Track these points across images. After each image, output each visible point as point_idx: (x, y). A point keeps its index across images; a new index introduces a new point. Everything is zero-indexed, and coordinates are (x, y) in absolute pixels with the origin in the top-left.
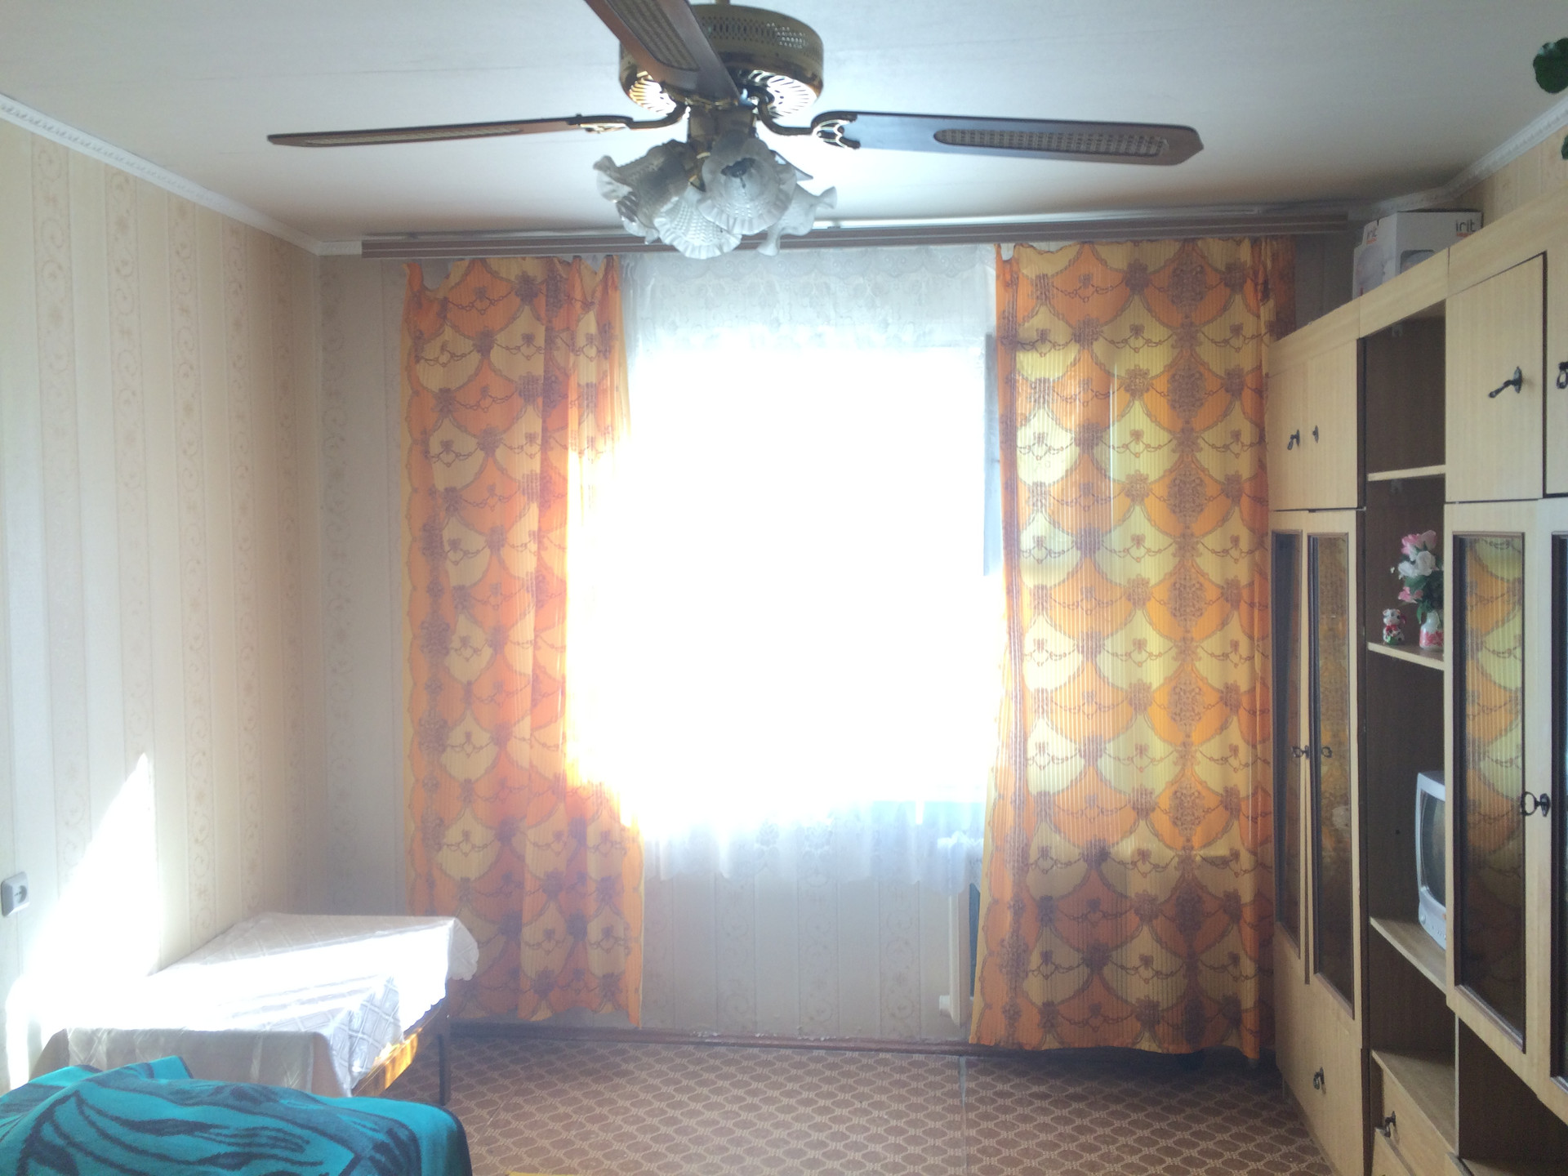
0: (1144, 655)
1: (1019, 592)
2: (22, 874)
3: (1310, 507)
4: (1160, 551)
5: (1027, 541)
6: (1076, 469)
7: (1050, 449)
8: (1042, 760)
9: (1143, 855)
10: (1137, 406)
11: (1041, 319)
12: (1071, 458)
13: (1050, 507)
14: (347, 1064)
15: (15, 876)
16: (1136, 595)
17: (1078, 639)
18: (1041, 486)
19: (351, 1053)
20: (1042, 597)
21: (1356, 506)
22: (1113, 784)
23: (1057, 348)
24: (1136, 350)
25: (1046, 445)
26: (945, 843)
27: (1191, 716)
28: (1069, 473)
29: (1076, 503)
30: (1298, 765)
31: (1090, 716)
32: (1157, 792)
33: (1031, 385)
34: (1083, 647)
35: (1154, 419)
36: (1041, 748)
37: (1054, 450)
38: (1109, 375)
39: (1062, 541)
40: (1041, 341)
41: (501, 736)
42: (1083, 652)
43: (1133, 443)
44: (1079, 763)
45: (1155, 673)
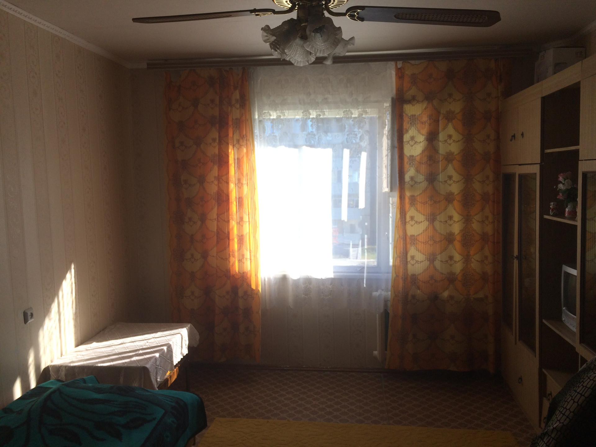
0: (452, 222)
1: (404, 198)
2: (31, 308)
3: (519, 163)
4: (458, 182)
5: (407, 178)
6: (426, 150)
7: (416, 142)
8: (413, 262)
9: (451, 297)
10: (450, 126)
11: (413, 92)
12: (424, 146)
13: (416, 165)
14: (155, 378)
15: (29, 309)
16: (449, 198)
17: (427, 216)
18: (413, 157)
19: (156, 374)
20: (413, 200)
21: (540, 162)
22: (440, 271)
23: (419, 102)
24: (450, 103)
25: (415, 141)
26: (376, 294)
27: (470, 245)
28: (423, 151)
29: (426, 163)
30: (513, 263)
31: (431, 245)
32: (457, 274)
33: (409, 118)
34: (429, 219)
35: (456, 130)
36: (413, 257)
37: (418, 143)
38: (439, 113)
39: (421, 178)
40: (412, 100)
41: (205, 255)
42: (428, 221)
43: (448, 140)
44: (427, 263)
45: (456, 228)
